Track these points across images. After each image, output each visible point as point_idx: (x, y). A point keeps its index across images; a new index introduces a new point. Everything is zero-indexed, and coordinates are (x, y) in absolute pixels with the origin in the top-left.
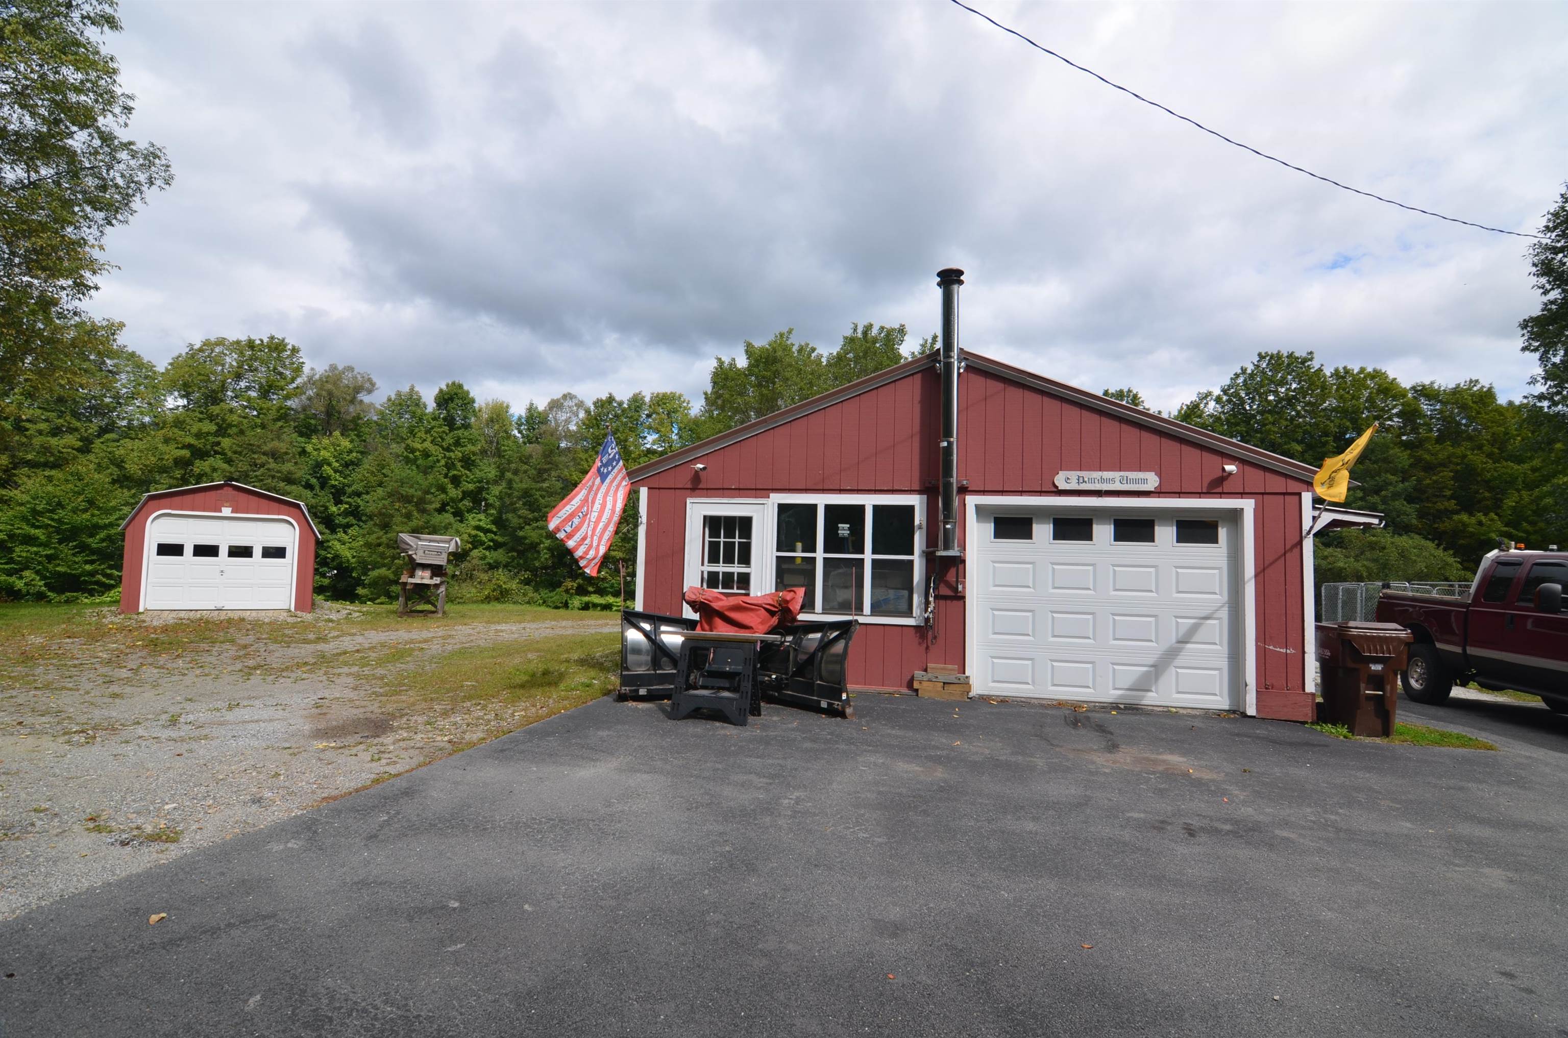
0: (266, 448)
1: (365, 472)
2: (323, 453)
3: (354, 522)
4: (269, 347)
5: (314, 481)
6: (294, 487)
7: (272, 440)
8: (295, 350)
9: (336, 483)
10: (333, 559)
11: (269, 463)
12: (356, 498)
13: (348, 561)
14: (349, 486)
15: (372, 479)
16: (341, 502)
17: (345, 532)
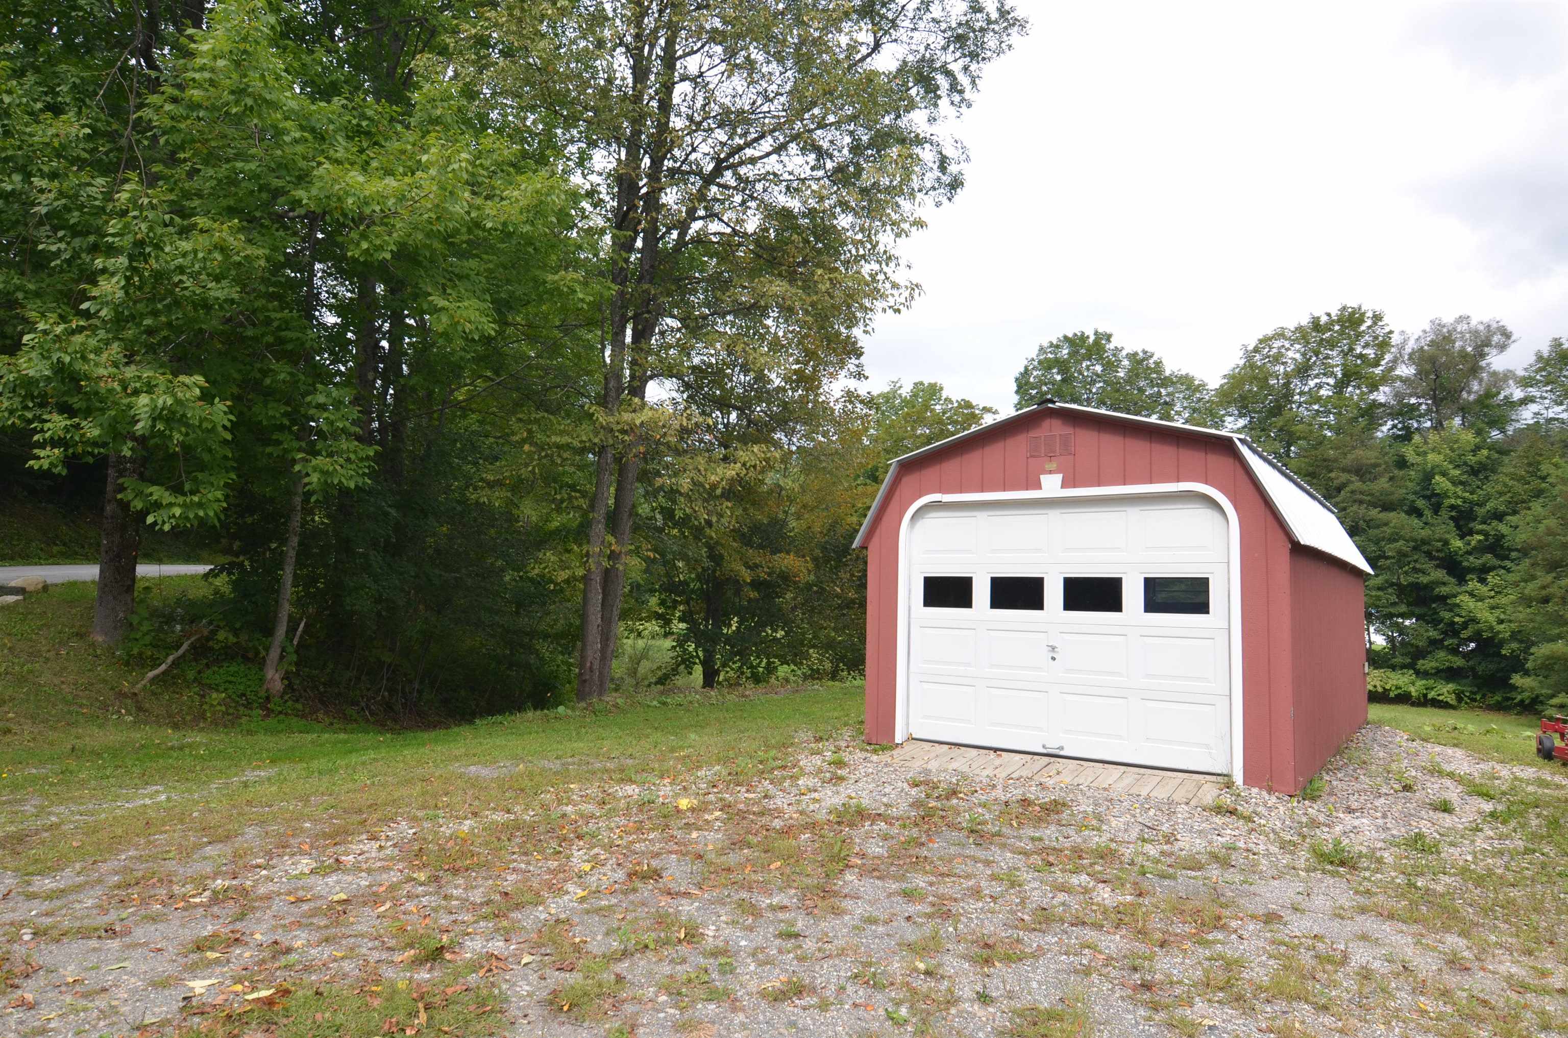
0: (1349, 460)
1: (1507, 480)
2: (1430, 457)
3: (1496, 562)
4: (1339, 321)
5: (1421, 503)
6: (1392, 515)
7: (1354, 448)
8: (1377, 318)
9: (1459, 502)
10: (1465, 626)
11: (1353, 482)
12: (1495, 523)
13: (1491, 628)
14: (1481, 504)
15: (1519, 487)
16: (1471, 533)
17: (1483, 581)
